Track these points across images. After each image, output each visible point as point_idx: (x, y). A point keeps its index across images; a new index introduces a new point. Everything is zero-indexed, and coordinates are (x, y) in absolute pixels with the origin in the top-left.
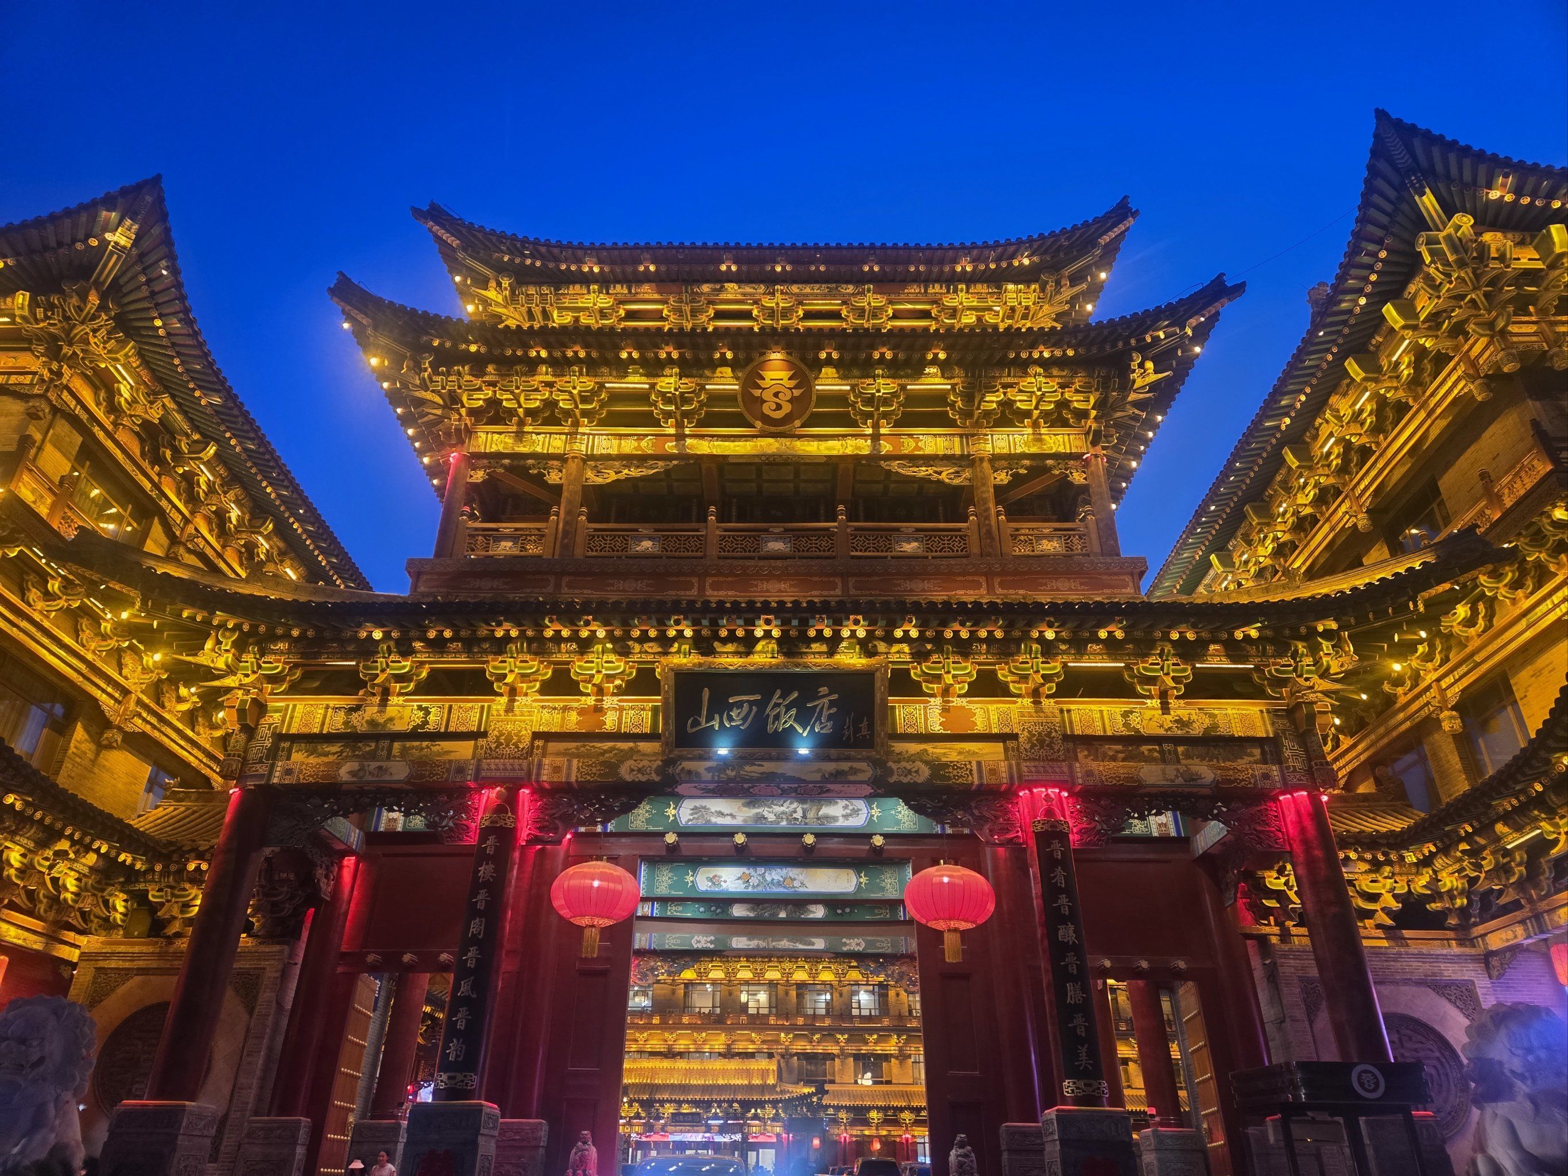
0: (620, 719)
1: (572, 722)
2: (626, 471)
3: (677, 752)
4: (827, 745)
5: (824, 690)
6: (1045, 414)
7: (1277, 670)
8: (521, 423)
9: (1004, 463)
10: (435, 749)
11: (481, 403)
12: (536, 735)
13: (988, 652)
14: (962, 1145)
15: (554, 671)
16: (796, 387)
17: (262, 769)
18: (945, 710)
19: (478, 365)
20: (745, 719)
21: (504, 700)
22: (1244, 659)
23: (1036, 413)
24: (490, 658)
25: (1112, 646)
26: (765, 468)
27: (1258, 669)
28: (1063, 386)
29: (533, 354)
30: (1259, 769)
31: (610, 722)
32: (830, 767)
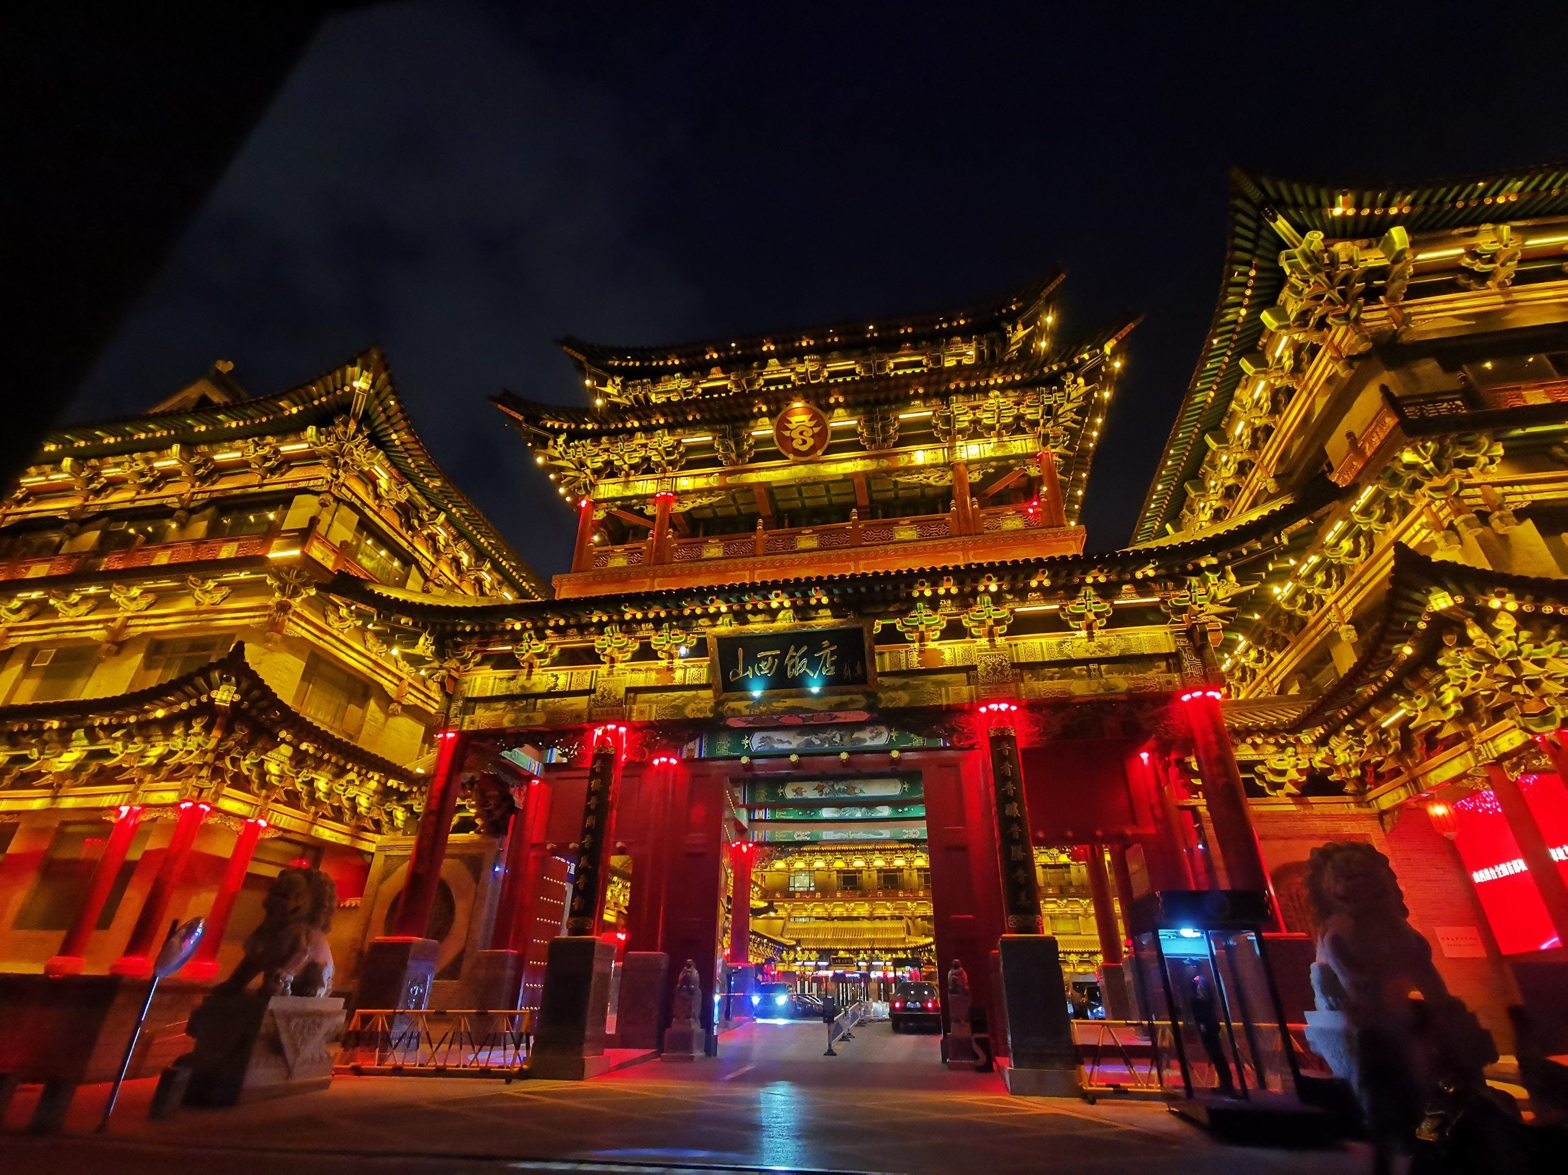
0: (685, 675)
1: (652, 679)
2: (699, 500)
3: (725, 695)
4: (831, 684)
5: (826, 643)
6: (1005, 426)
7: (1177, 601)
8: (628, 475)
9: (977, 466)
10: (563, 703)
11: (600, 464)
12: (629, 690)
13: (952, 605)
14: (956, 967)
15: (641, 644)
16: (815, 426)
17: (457, 721)
18: (921, 652)
19: (595, 436)
20: (770, 669)
21: (607, 666)
22: (1150, 593)
23: (998, 426)
24: (596, 637)
25: (1047, 593)
26: (803, 488)
27: (1163, 601)
28: (1017, 404)
29: (629, 425)
30: (1164, 678)
31: (678, 676)
32: (835, 699)
